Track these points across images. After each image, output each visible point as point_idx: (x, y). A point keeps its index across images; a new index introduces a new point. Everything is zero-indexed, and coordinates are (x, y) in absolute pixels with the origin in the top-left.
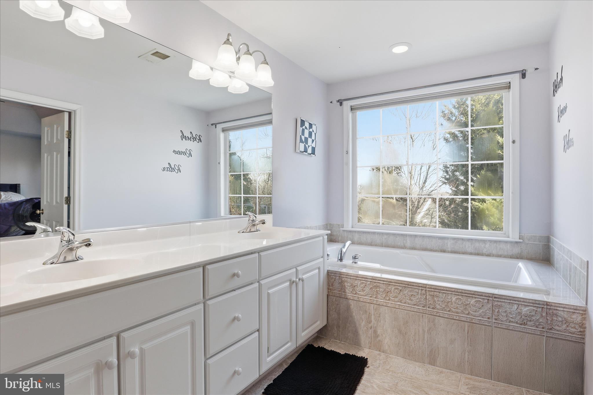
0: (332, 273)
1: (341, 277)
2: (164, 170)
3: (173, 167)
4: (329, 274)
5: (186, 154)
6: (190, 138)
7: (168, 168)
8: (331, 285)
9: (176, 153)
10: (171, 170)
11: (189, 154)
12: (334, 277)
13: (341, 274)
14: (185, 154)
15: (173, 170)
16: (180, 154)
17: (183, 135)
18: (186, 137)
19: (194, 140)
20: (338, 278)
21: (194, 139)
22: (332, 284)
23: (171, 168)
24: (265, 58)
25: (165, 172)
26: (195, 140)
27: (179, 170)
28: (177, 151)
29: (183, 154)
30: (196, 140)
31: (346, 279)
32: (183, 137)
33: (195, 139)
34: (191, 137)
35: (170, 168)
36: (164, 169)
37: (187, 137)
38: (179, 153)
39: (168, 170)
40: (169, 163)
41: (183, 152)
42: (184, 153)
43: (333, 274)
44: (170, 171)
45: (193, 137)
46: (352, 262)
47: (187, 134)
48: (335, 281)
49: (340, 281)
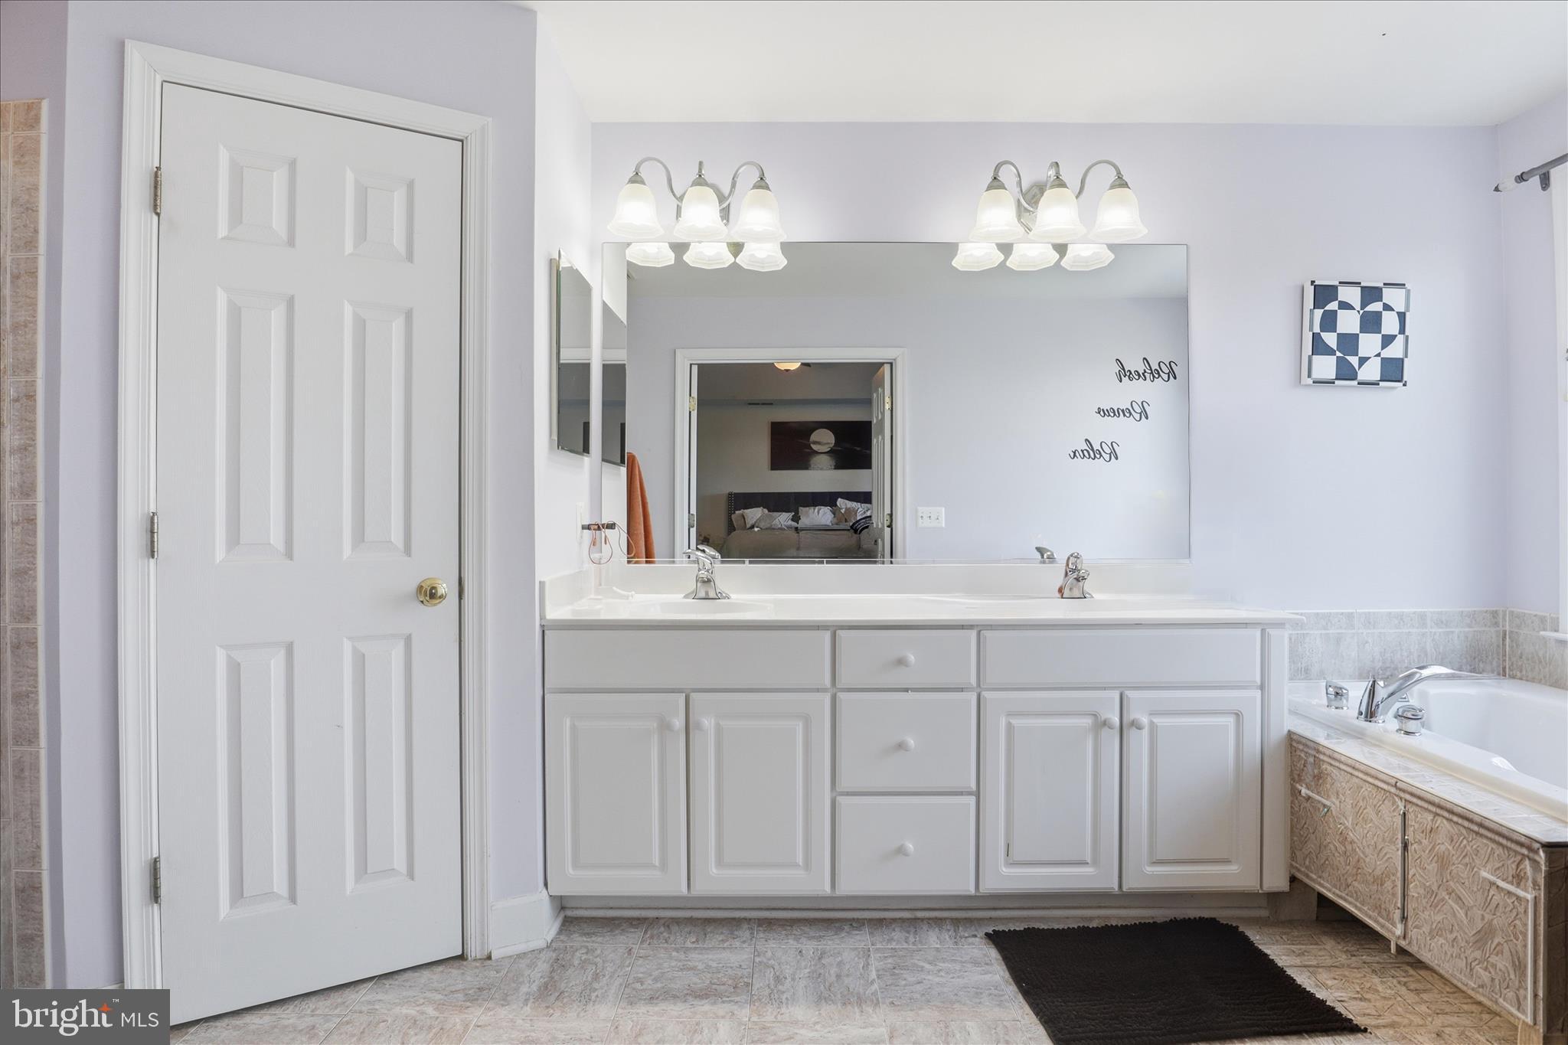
0: (1299, 742)
1: (1318, 758)
2: (1075, 455)
3: (1096, 447)
4: (1293, 743)
5: (1131, 414)
6: (1143, 374)
7: (1085, 452)
8: (1296, 777)
9: (1105, 414)
10: (1093, 456)
11: (1140, 413)
12: (1303, 755)
13: (1318, 751)
14: (1128, 415)
15: (1098, 456)
16: (1115, 415)
17: (1124, 369)
18: (1131, 373)
19: (1154, 377)
20: (1311, 760)
21: (1155, 374)
22: (1299, 775)
23: (1093, 450)
24: (1119, 173)
25: (1078, 460)
26: (1157, 376)
27: (1114, 455)
28: (1107, 410)
29: (1124, 415)
30: (1159, 376)
31: (1329, 768)
32: (1124, 373)
33: (1158, 373)
34: (1145, 372)
35: (1091, 452)
36: (1075, 453)
37: (1133, 373)
38: (1112, 415)
39: (1084, 456)
40: (1086, 440)
41: (1123, 411)
42: (1126, 412)
43: (1301, 747)
44: (1090, 456)
45: (1151, 370)
46: (1398, 728)
47: (1135, 364)
48: (1305, 768)
49: (1316, 771)
